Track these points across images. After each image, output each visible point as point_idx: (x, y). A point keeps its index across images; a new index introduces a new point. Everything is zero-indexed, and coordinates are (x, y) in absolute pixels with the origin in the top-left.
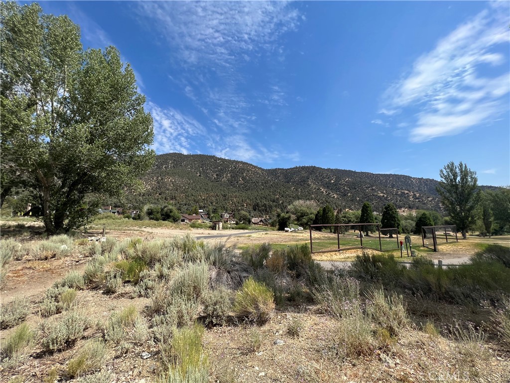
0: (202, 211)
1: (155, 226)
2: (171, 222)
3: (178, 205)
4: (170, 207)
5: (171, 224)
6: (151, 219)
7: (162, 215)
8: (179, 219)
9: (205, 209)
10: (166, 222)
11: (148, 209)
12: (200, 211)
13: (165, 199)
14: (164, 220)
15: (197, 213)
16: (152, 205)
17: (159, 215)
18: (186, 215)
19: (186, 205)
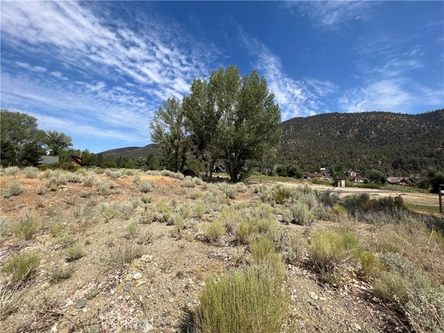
0: (324, 169)
1: (283, 181)
3: (301, 164)
4: (294, 166)
5: (295, 180)
6: (280, 175)
8: (302, 177)
9: (327, 168)
11: (277, 168)
14: (290, 176)
15: (319, 171)
16: (280, 165)
17: (285, 173)
18: (309, 173)
19: (307, 164)
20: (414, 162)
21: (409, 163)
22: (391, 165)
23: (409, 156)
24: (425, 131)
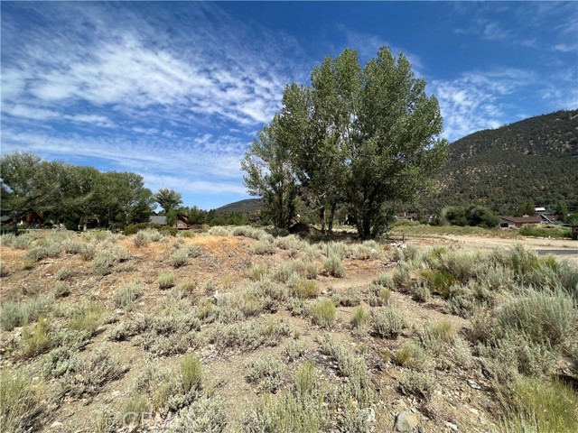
0: (543, 209)
1: (460, 233)
2: (484, 227)
3: (493, 204)
4: (480, 207)
5: (484, 230)
6: (453, 224)
7: (468, 219)
8: (497, 224)
9: (549, 206)
10: (476, 228)
11: (448, 213)
12: (537, 209)
13: (470, 197)
14: (472, 225)
15: (532, 213)
16: (452, 207)
17: (464, 219)
18: (511, 218)
19: (506, 202)
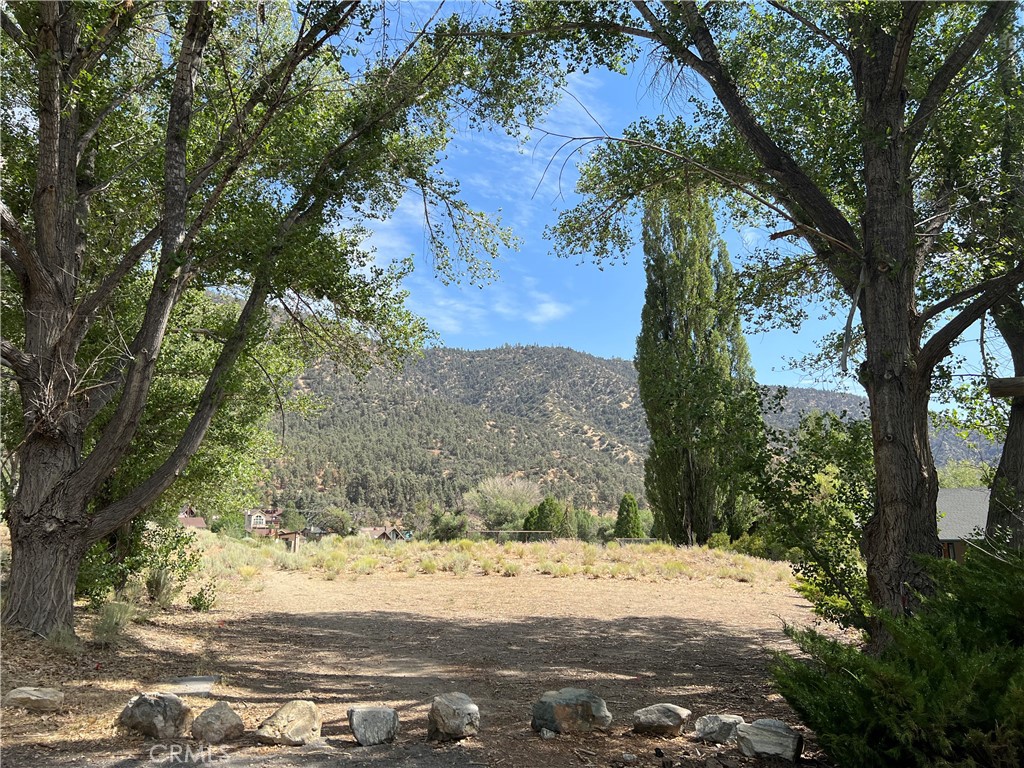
20: (390, 484)
21: (380, 487)
22: (344, 491)
23: (382, 467)
24: (413, 399)
